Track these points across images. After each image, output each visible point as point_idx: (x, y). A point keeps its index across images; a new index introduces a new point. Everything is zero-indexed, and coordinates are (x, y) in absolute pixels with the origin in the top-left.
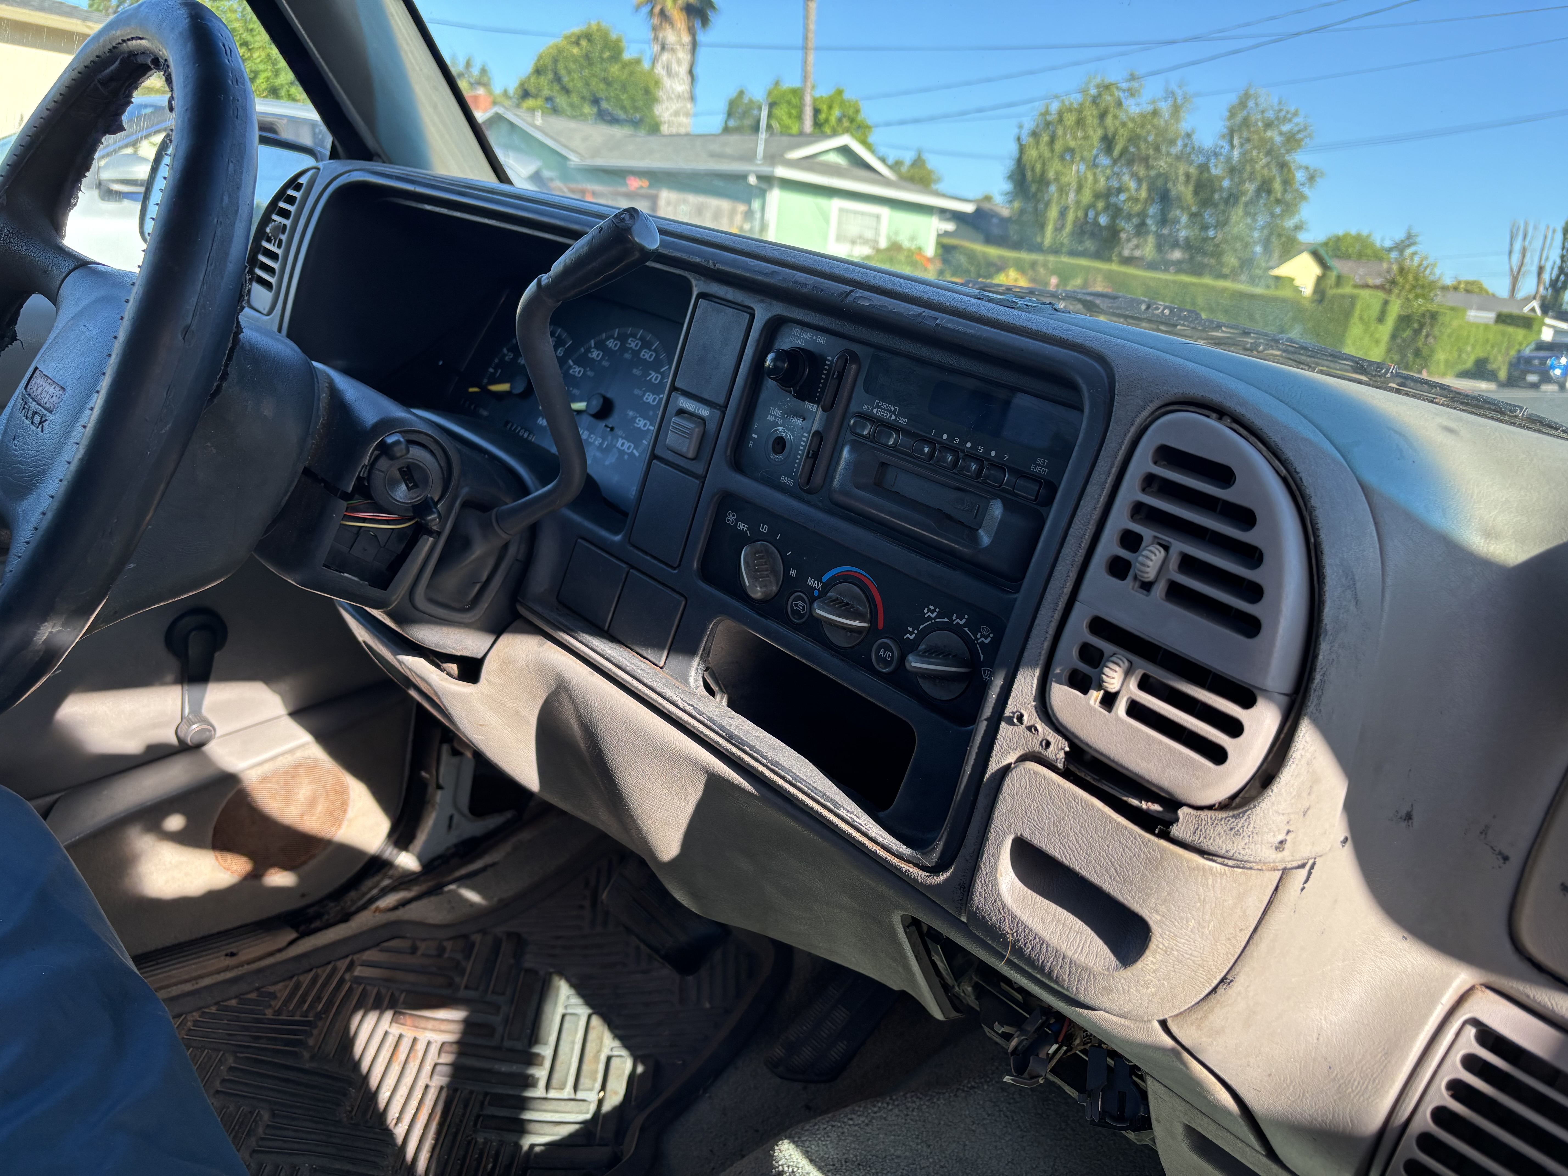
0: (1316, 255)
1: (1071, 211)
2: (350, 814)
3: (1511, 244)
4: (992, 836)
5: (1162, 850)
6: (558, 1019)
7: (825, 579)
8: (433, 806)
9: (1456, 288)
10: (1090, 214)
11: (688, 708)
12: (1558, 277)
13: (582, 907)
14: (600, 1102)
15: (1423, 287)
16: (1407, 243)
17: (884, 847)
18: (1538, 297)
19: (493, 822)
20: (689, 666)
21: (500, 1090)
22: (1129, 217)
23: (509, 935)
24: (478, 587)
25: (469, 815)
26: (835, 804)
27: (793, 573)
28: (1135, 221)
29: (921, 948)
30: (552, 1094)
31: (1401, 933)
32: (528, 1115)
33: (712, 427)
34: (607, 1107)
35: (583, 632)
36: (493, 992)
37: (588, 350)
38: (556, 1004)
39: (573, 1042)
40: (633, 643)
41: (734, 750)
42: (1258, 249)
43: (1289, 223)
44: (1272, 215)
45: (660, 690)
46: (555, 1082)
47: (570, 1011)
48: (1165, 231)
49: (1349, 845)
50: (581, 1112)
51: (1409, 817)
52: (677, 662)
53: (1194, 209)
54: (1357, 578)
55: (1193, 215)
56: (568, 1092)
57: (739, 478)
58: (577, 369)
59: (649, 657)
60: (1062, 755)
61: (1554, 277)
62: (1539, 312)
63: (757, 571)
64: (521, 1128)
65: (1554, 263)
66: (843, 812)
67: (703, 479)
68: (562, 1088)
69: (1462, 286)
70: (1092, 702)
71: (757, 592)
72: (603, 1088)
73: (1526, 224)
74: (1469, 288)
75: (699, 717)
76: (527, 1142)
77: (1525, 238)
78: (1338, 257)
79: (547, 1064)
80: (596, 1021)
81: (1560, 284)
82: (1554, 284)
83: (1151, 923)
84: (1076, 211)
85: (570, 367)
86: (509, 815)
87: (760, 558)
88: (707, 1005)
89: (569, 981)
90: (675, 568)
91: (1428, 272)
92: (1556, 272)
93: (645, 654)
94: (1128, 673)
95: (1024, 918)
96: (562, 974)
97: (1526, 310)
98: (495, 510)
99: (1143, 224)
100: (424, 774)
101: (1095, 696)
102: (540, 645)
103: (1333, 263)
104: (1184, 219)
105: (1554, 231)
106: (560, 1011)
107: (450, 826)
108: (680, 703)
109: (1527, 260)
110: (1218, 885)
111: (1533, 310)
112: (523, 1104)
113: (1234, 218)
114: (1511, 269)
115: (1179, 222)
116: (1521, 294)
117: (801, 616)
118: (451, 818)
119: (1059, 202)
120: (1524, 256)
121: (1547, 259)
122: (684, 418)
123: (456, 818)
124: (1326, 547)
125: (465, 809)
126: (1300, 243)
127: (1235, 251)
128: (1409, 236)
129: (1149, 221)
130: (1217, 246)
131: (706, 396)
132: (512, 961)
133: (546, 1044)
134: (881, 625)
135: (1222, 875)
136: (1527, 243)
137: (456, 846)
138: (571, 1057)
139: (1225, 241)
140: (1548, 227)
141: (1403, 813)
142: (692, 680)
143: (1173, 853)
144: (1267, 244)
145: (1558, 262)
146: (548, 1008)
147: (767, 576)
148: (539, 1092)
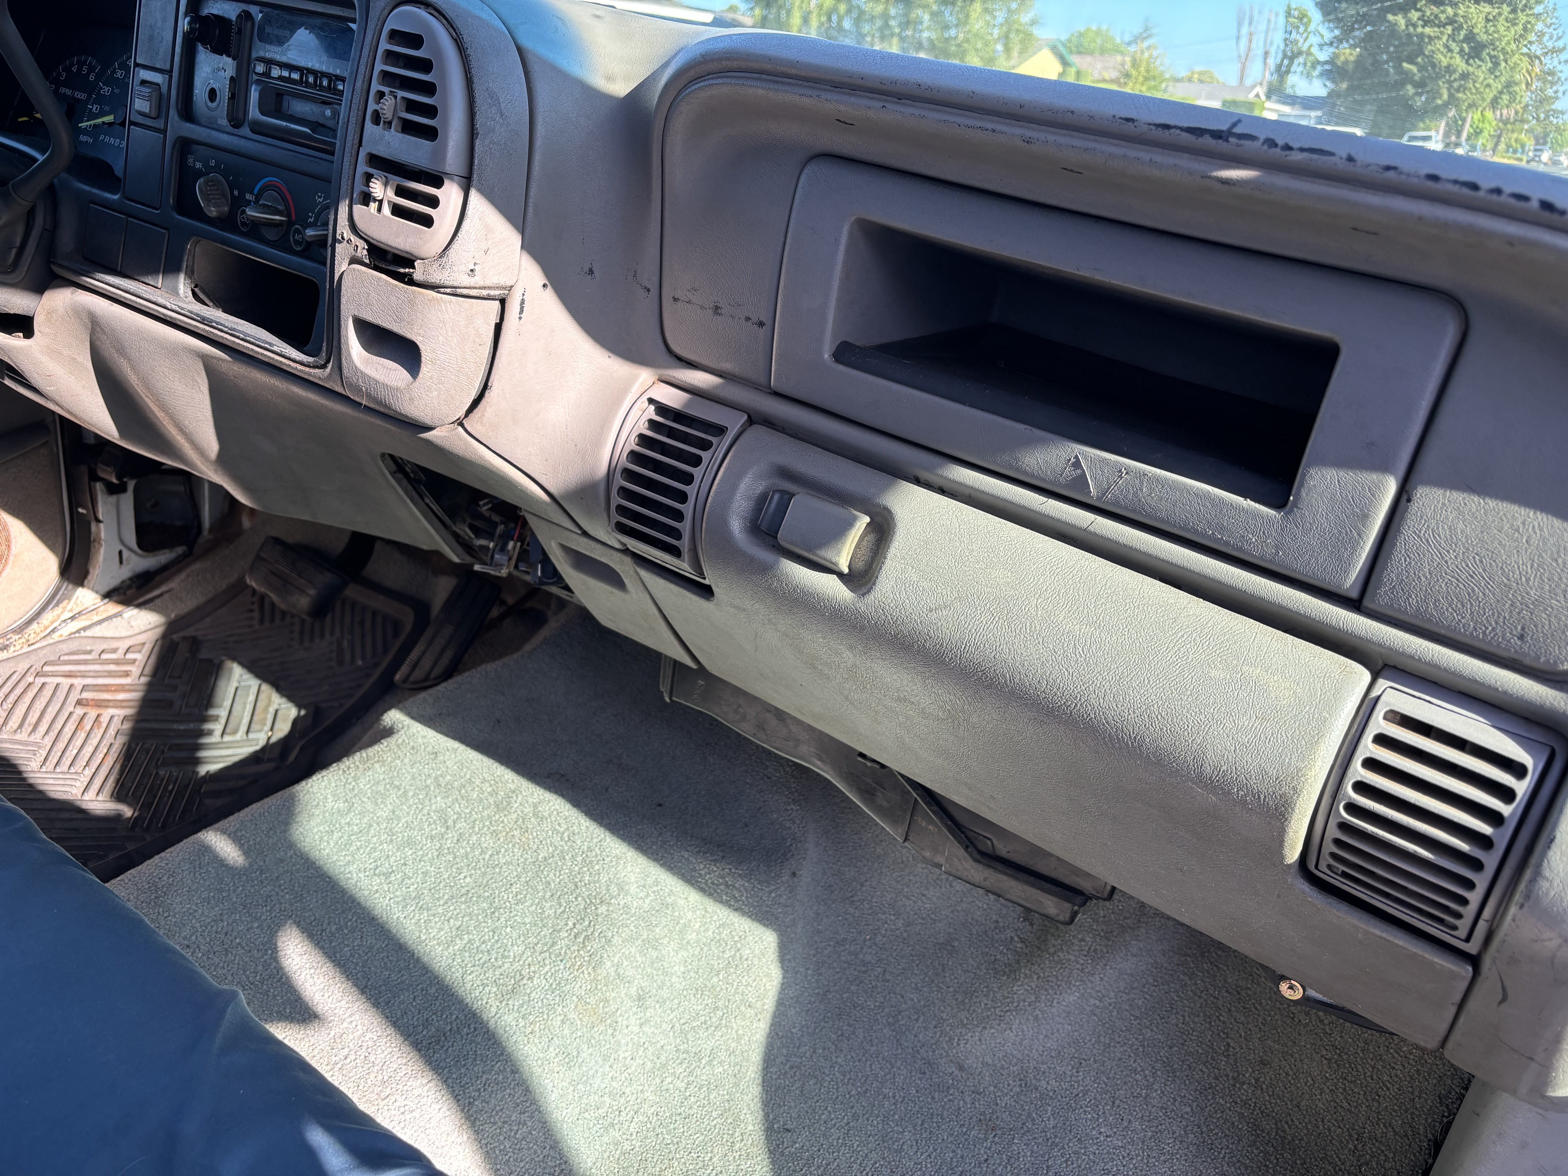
0: (1054, 49)
1: (814, 15)
2: (14, 549)
3: (1239, 31)
4: (342, 323)
5: (413, 292)
6: (233, 690)
7: (256, 192)
8: (101, 545)
9: (1190, 80)
10: (833, 18)
11: (174, 307)
12: (1282, 61)
13: (251, 611)
14: (269, 738)
15: (1154, 78)
16: (1145, 35)
17: (302, 363)
18: (1265, 83)
19: (163, 557)
20: (177, 282)
21: (179, 741)
22: (872, 18)
23: (184, 638)
24: (14, 252)
25: (139, 551)
26: (270, 344)
27: (236, 193)
28: (879, 23)
29: (414, 494)
30: (227, 738)
31: (608, 354)
32: (202, 754)
33: (164, 89)
34: (273, 740)
35: (99, 272)
36: (170, 677)
37: (114, 72)
38: (229, 679)
39: (245, 703)
40: (139, 275)
41: (207, 328)
42: (999, 47)
43: (1025, 18)
44: (1009, 11)
45: (154, 300)
46: (228, 730)
47: (243, 684)
48: (909, 33)
49: (549, 289)
50: (252, 746)
51: (591, 272)
52: (169, 280)
53: (935, 8)
54: (501, 101)
55: (934, 14)
56: (240, 735)
57: (188, 125)
58: (106, 89)
59: (150, 283)
60: (365, 252)
61: (1278, 61)
62: (1263, 98)
63: (209, 195)
64: (198, 762)
65: (1278, 47)
66: (275, 348)
67: (164, 131)
68: (235, 732)
69: (1196, 76)
70: (372, 211)
71: (212, 212)
72: (272, 729)
73: (1251, 8)
74: (1202, 78)
75: (182, 312)
76: (203, 770)
77: (1250, 23)
78: (1080, 53)
79: (223, 721)
80: (265, 687)
81: (1284, 69)
82: (1279, 67)
83: (418, 343)
84: (819, 15)
85: (101, 88)
86: (180, 550)
87: (212, 186)
88: (360, 663)
89: (242, 664)
90: (157, 209)
91: (1158, 62)
92: (1280, 55)
93: (147, 281)
94: (386, 185)
95: (366, 372)
96: (234, 659)
97: (1251, 96)
98: (11, 183)
99: (886, 25)
100: (80, 510)
101: (374, 206)
102: (72, 293)
103: (1073, 59)
104: (926, 17)
105: (1277, 15)
106: (234, 684)
107: (121, 562)
108: (168, 305)
109: (1253, 45)
110: (449, 310)
111: (1257, 96)
112: (199, 747)
113: (974, 15)
114: (1240, 57)
115: (921, 23)
116: (1248, 82)
117: (247, 225)
118: (120, 553)
119: (800, 7)
120: (1250, 41)
121: (1272, 44)
122: (146, 87)
123: (126, 554)
124: (475, 79)
125: (135, 546)
126: (1038, 40)
127: (976, 50)
128: (1147, 29)
129: (892, 23)
130: (959, 45)
131: (158, 66)
132: (188, 655)
133: (220, 706)
134: (293, 218)
135: (450, 302)
136: (1252, 29)
137: (131, 579)
138: (244, 712)
139: (967, 41)
140: (1271, 11)
141: (586, 269)
142: (181, 292)
143: (419, 293)
144: (1006, 39)
145: (1282, 46)
146: (222, 684)
147: (219, 199)
148: (215, 738)
